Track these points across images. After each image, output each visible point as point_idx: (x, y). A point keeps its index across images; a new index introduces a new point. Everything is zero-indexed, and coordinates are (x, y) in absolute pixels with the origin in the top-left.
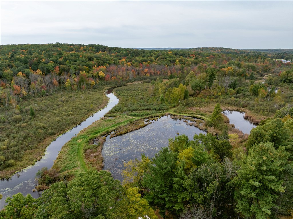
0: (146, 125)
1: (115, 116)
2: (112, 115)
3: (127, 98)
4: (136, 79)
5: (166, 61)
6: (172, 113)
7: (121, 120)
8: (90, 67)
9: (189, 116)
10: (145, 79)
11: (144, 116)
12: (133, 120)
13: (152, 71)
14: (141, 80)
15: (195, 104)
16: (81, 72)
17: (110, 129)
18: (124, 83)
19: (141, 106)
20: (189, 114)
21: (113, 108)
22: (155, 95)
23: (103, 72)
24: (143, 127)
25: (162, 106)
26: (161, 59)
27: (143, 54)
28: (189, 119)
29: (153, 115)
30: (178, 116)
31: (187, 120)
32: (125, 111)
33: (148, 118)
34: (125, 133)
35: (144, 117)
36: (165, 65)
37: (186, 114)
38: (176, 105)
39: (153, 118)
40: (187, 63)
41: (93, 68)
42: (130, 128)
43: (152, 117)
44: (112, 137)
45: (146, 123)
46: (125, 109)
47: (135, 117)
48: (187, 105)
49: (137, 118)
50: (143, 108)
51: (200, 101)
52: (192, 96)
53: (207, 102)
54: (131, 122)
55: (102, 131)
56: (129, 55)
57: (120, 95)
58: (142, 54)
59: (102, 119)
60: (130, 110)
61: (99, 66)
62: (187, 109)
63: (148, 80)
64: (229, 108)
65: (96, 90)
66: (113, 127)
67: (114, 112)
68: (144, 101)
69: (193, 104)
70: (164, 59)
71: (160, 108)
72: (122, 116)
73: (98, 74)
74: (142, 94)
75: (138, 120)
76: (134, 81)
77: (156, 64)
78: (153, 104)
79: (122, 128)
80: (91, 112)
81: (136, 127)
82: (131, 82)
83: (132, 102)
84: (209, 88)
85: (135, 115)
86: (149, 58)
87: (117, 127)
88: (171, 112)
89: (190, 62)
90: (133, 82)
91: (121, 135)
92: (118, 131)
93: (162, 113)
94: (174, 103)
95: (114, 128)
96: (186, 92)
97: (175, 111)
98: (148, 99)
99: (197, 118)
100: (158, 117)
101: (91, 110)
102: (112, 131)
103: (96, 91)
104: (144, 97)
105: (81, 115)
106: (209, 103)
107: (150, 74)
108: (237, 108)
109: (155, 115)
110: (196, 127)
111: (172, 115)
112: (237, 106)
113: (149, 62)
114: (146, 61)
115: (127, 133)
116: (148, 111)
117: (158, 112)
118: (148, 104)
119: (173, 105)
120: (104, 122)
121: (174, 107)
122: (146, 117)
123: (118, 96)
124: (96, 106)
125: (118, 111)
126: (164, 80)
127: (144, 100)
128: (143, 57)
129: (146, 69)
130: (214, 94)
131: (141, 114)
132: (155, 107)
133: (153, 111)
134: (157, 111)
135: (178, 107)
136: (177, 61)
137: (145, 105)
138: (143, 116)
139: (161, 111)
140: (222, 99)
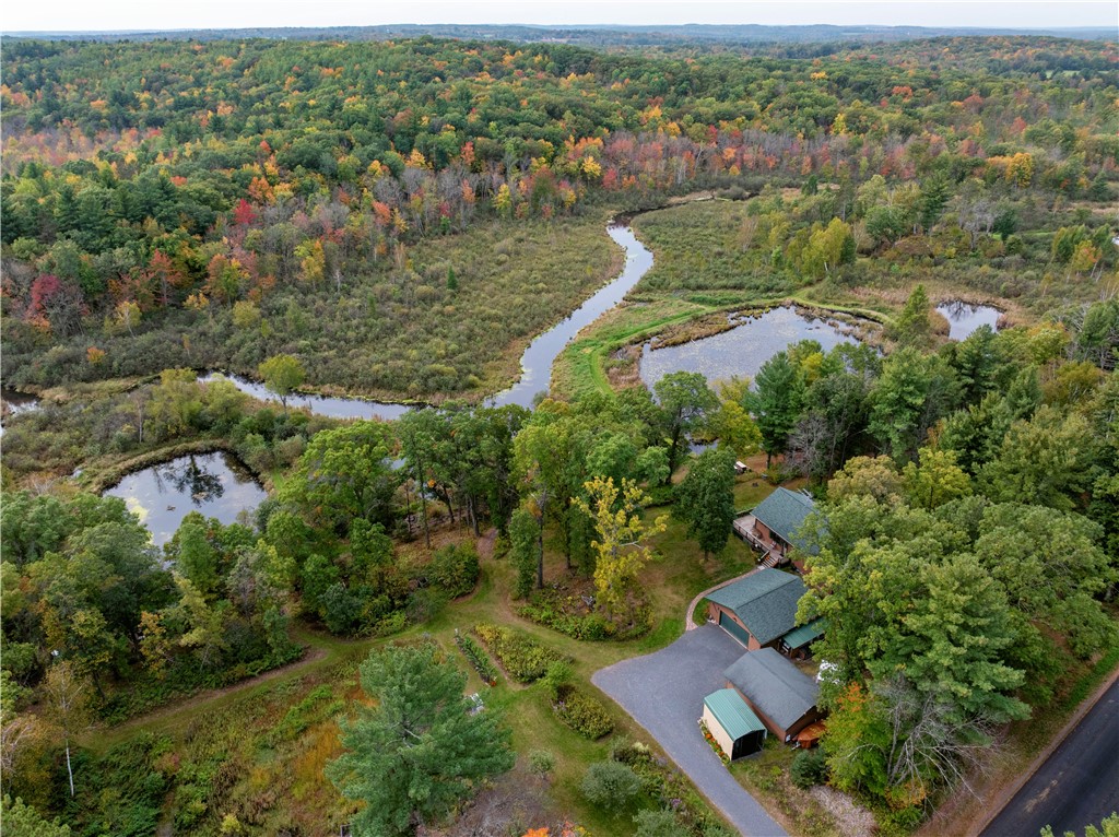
0: (733, 327)
1: (651, 301)
2: (642, 296)
3: (678, 252)
4: (696, 183)
5: (800, 119)
6: (801, 301)
7: (671, 312)
8: (557, 142)
9: (846, 312)
10: (726, 186)
11: (727, 304)
12: (700, 314)
13: (750, 155)
14: (712, 188)
15: (870, 279)
16: (533, 159)
17: (648, 331)
18: (660, 199)
19: (716, 277)
20: (846, 305)
21: (644, 278)
22: (758, 247)
23: (596, 160)
24: (726, 330)
25: (775, 281)
26: (784, 107)
27: (721, 87)
28: (843, 320)
29: (751, 303)
30: (817, 310)
31: (837, 322)
32: (678, 289)
33: (738, 310)
34: (684, 342)
35: (727, 307)
36: (794, 135)
37: (839, 305)
38: (814, 278)
39: (750, 312)
40: (876, 127)
41: (564, 146)
42: (696, 330)
43: (748, 308)
44: (656, 348)
45: (734, 322)
46: (675, 283)
47: (702, 307)
48: (847, 281)
49: (709, 309)
50: (724, 282)
51: (886, 270)
52: (867, 253)
53: (906, 275)
54: (696, 319)
55: (630, 334)
56: (673, 88)
57: (653, 239)
58: (716, 85)
59: (622, 306)
60: (688, 288)
61: (580, 137)
62: (844, 293)
63: (734, 189)
64: (966, 297)
65: (582, 220)
66: (652, 326)
67: (649, 290)
68: (724, 263)
69: (864, 278)
70: (793, 108)
71: (770, 286)
72: (669, 300)
73: (580, 165)
74: (720, 241)
75: (712, 314)
76: (691, 191)
77: (765, 127)
78: (750, 274)
79: (677, 330)
80: (587, 286)
81: (709, 331)
82: (681, 196)
83: (691, 263)
84: (925, 232)
85: (702, 301)
86: (740, 102)
87: (663, 326)
88: (800, 297)
89: (886, 127)
90: (687, 193)
91: (675, 344)
92: (665, 335)
93: (775, 299)
94: (810, 272)
95: (655, 329)
96: (849, 241)
97: (811, 297)
98: (738, 258)
99: (865, 317)
100: (763, 308)
101: (589, 281)
102: (653, 335)
103: (584, 225)
104: (726, 249)
105: (569, 294)
106: (913, 278)
107: (743, 167)
108: (988, 298)
109: (754, 303)
110: (858, 339)
111: (801, 306)
112: (990, 291)
113: (739, 119)
114: (730, 117)
115: (688, 341)
116: (738, 292)
117: (764, 295)
118: (735, 271)
119: (807, 278)
120: (629, 313)
121: (810, 284)
122: (732, 307)
123: (650, 242)
124: (597, 271)
125: (659, 287)
126: (786, 189)
127: (724, 259)
128: (722, 97)
129: (730, 149)
130: (933, 250)
131: (719, 299)
132: (758, 282)
133: (751, 294)
134: (762, 292)
135: (818, 287)
136: (840, 117)
137: (727, 276)
138: (723, 304)
139: (772, 293)
140: (952, 270)
